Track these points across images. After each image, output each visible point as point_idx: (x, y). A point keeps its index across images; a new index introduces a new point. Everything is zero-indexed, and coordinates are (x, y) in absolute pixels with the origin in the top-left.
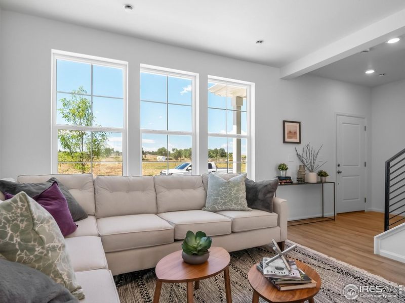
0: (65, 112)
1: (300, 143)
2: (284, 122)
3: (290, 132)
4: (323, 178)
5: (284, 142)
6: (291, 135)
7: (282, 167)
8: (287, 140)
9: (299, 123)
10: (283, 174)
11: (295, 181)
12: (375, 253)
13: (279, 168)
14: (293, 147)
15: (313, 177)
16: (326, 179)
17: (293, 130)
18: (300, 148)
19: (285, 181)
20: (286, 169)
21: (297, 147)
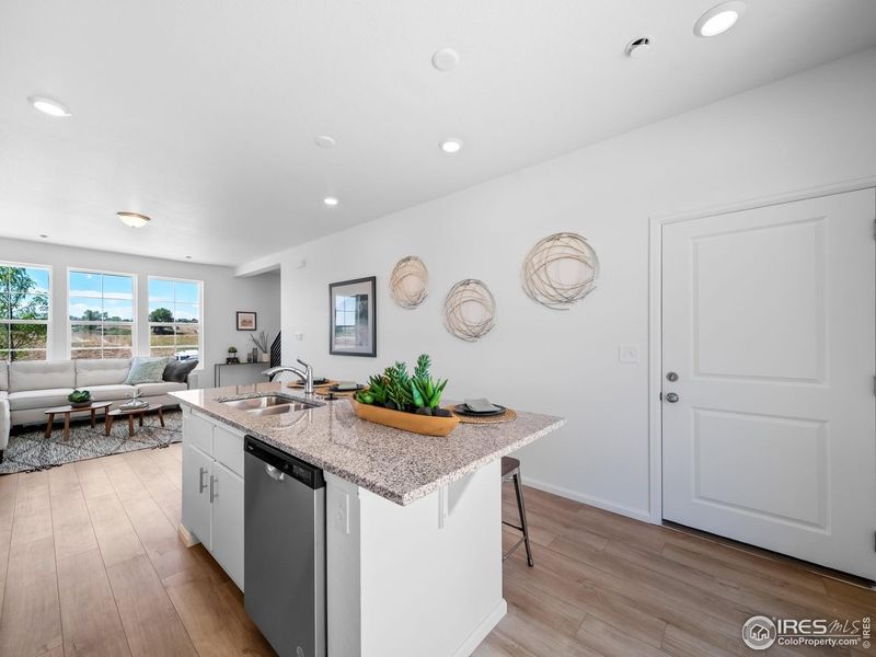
1: (255, 329)
3: (244, 321)
5: (238, 329)
6: (245, 324)
7: (233, 350)
8: (240, 327)
9: (255, 313)
10: (232, 355)
11: (243, 359)
13: (229, 351)
14: (249, 332)
17: (247, 319)
18: (256, 335)
19: (233, 361)
20: (235, 351)
21: (252, 332)
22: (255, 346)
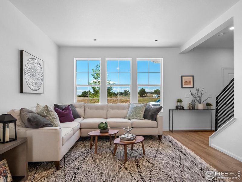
0: (94, 75)
1: (193, 87)
2: (182, 76)
3: (186, 82)
4: (209, 107)
5: (182, 87)
6: (187, 83)
7: (180, 101)
8: (184, 86)
9: (193, 76)
10: (179, 104)
11: (186, 107)
12: (209, 145)
13: (177, 101)
14: (189, 89)
15: (200, 107)
16: (211, 108)
17: (188, 80)
18: (194, 91)
19: (180, 108)
20: (181, 102)
21: (191, 89)
22: (193, 99)
